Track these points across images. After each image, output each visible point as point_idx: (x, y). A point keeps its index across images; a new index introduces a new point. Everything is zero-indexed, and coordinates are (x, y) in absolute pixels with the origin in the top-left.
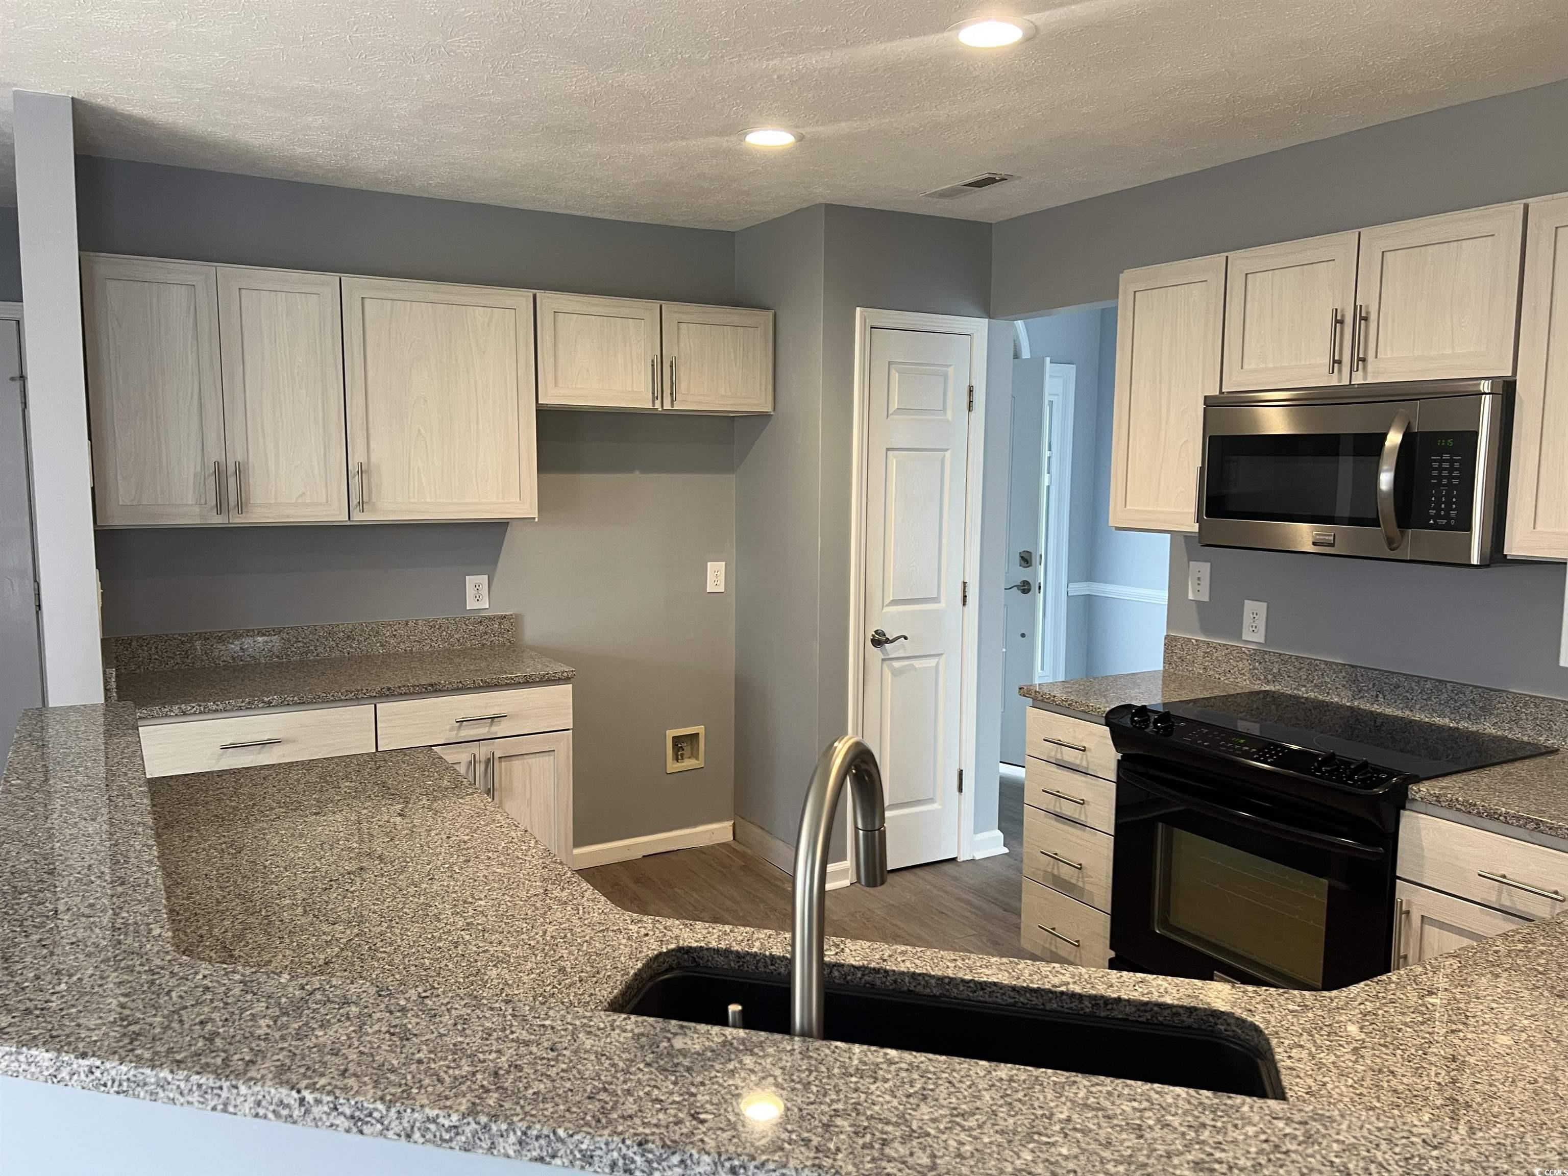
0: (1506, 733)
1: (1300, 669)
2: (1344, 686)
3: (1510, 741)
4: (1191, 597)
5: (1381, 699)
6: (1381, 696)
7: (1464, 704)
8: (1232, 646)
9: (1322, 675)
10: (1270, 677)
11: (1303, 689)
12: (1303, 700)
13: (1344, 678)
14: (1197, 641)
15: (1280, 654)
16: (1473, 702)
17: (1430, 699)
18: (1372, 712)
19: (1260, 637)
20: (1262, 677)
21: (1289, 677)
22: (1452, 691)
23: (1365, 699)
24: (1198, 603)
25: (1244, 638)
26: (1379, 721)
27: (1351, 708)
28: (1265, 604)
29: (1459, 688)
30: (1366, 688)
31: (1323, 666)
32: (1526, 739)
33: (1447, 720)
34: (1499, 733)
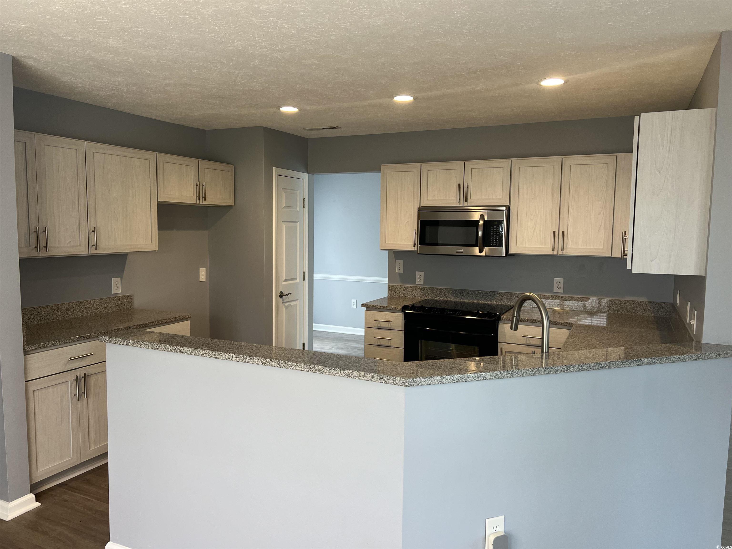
0: (500, 303)
1: (437, 291)
2: (451, 295)
3: (501, 305)
4: (397, 271)
5: (463, 298)
6: (463, 297)
7: (488, 296)
8: (413, 286)
9: (444, 292)
10: (427, 295)
11: (438, 297)
12: (438, 301)
13: (451, 292)
14: (400, 286)
15: (430, 288)
16: (490, 295)
17: (478, 296)
18: (460, 302)
19: (422, 283)
20: (424, 295)
21: (433, 294)
22: (484, 293)
23: (458, 298)
24: (400, 274)
25: (416, 284)
26: (463, 304)
27: (454, 301)
28: (423, 272)
29: (486, 292)
30: (458, 295)
31: (444, 290)
32: (505, 304)
33: (483, 301)
34: (498, 303)
